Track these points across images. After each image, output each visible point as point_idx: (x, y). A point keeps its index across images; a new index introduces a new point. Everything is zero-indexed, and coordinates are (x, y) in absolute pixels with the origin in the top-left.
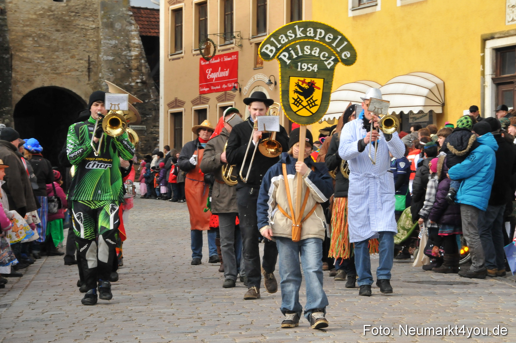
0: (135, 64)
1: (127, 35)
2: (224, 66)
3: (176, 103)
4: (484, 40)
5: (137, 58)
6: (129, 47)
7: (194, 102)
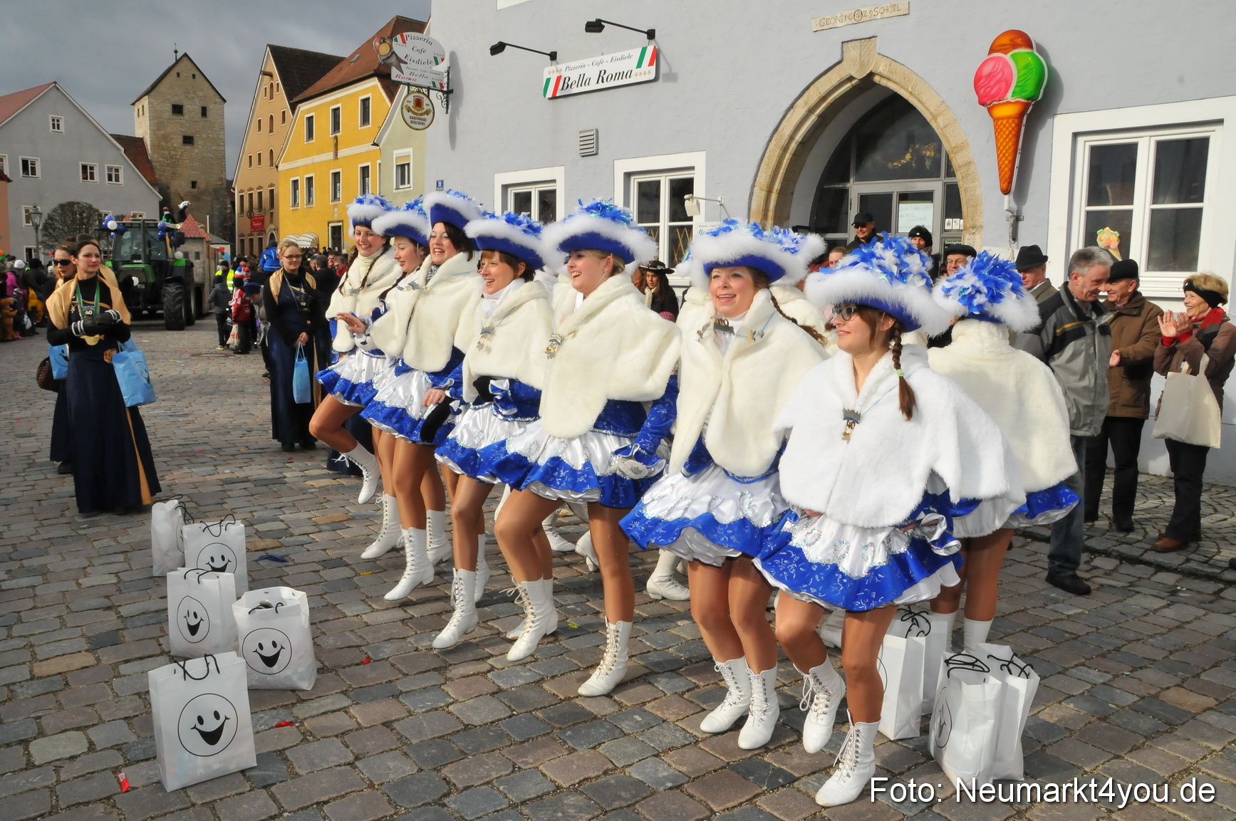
0: (229, 216)
1: (225, 203)
2: (260, 221)
3: (242, 235)
4: (329, 223)
5: (230, 213)
6: (226, 209)
7: (249, 235)
